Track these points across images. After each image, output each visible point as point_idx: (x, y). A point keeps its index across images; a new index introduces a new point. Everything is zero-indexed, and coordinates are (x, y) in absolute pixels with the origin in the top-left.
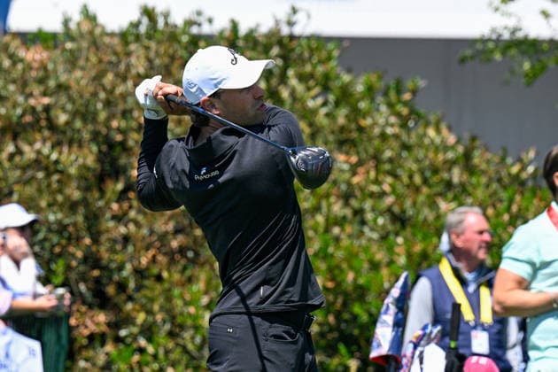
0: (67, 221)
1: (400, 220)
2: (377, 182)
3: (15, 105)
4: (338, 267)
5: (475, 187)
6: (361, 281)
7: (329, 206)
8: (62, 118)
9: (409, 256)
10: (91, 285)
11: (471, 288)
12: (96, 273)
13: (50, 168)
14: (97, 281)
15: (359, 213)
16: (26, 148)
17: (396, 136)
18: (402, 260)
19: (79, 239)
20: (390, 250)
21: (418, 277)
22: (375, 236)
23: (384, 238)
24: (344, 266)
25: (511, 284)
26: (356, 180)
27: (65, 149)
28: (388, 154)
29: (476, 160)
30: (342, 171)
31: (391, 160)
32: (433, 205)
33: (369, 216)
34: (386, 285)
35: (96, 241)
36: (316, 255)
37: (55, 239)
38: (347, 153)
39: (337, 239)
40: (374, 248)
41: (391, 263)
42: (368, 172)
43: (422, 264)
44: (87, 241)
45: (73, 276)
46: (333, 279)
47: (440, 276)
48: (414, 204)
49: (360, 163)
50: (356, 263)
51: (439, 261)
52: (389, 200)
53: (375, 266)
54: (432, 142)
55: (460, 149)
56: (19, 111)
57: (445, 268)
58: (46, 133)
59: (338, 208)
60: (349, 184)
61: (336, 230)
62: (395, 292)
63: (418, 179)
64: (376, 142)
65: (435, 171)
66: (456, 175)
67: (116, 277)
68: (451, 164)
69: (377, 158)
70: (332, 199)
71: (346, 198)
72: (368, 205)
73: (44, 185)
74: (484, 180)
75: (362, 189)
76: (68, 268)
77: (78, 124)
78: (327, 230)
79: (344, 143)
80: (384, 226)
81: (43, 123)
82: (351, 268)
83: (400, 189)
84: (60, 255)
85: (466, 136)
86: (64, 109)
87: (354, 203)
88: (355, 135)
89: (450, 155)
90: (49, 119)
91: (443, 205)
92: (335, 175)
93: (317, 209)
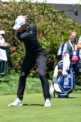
0: (9, 32)
1: (63, 33)
2: (59, 27)
3: (2, 13)
4: (53, 41)
5: (75, 28)
6: (56, 43)
7: (51, 31)
8: (9, 16)
9: (64, 39)
10: (13, 43)
11: (74, 45)
12: (14, 41)
13: (7, 24)
14: (14, 42)
15: (56, 32)
16: (3, 20)
17: (62, 20)
18: (63, 40)
19: (11, 35)
20: (61, 38)
21: (65, 43)
22: (59, 36)
23: (60, 36)
24: (54, 40)
26: (56, 27)
27: (9, 21)
28: (61, 23)
29: (75, 24)
30: (54, 25)
31: (61, 24)
32: (68, 31)
33: (58, 33)
34: (60, 44)
35: (14, 36)
36: (49, 39)
37: (8, 35)
38: (54, 22)
39: (53, 36)
40: (58, 38)
41: (61, 40)
42: (58, 26)
43: (66, 40)
44: (13, 36)
45: (10, 41)
46: (52, 43)
47: (69, 43)
48: (65, 31)
49: (56, 24)
50: (55, 40)
51: (69, 40)
52: (61, 30)
53: (58, 41)
54: (68, 21)
55: (73, 22)
56: (2, 14)
57: (70, 41)
58: (6, 18)
59: (53, 31)
60: (55, 27)
61: (52, 35)
62: (62, 45)
63: (66, 27)
64: (59, 21)
65: (69, 26)
66: (72, 26)
67: (17, 41)
68: (71, 25)
69: (59, 23)
70: (52, 30)
71: (54, 30)
72: (58, 31)
73: (6, 26)
74: (76, 27)
75: (57, 28)
76: (10, 40)
77: (12, 17)
78: (51, 35)
79: (54, 21)
80: (60, 34)
81: (6, 17)
82: (55, 41)
83: (63, 28)
84: (8, 38)
85: (74, 20)
87: (56, 31)
88: (56, 20)
89: (71, 23)
90: (7, 16)
91: (70, 31)
92: (52, 26)
93: (50, 31)
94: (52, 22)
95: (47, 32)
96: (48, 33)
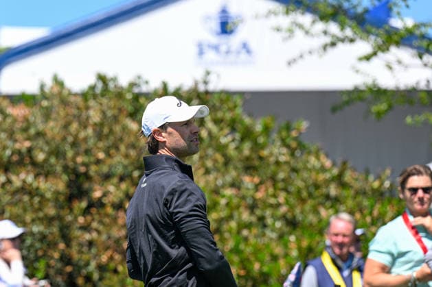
0: (47, 232)
1: (292, 224)
2: (275, 196)
3: (5, 148)
4: (248, 259)
5: (346, 198)
6: (265, 269)
7: (240, 214)
8: (41, 157)
9: (300, 249)
10: (66, 277)
11: (346, 273)
12: (69, 269)
13: (32, 192)
14: (70, 275)
15: (261, 219)
16: (14, 178)
17: (287, 163)
18: (294, 253)
19: (56, 244)
20: (286, 246)
21: (306, 266)
22: (274, 235)
23: (281, 236)
24: (252, 259)
25: (376, 270)
26: (259, 195)
27: (42, 179)
28: (281, 175)
29: (348, 177)
30: (248, 189)
31: (283, 180)
32: (316, 211)
33: (269, 221)
34: (283, 271)
35: (68, 245)
36: (231, 251)
37: (38, 245)
38: (251, 175)
39: (246, 239)
40: (274, 244)
41: (286, 255)
42: (266, 190)
43: (309, 256)
44: (62, 246)
45: (52, 272)
46: (244, 268)
47: (322, 265)
48: (302, 212)
49: (261, 183)
50: (260, 256)
51: (321, 253)
52: (284, 209)
53: (275, 258)
54: (314, 167)
55: (335, 171)
56: (8, 152)
57: (326, 259)
58: (29, 168)
59: (246, 216)
60: (255, 200)
61: (245, 232)
63: (305, 194)
64: (273, 168)
65: (317, 186)
66: (333, 191)
67: (84, 272)
68: (327, 182)
69: (273, 179)
70: (242, 209)
71: (252, 208)
72: (268, 212)
73: (28, 205)
74: (352, 192)
75: (264, 202)
76: (48, 266)
77: (53, 160)
78: (239, 232)
79: (249, 168)
80: (280, 229)
81: (27, 161)
82: (258, 260)
83: (292, 200)
85: (339, 162)
86: (42, 150)
87: (258, 212)
88: (256, 163)
89: (328, 176)
90: (31, 158)
91: (323, 212)
92: (243, 192)
93: (230, 217)
94: (239, 175)
95: (220, 221)
96: (225, 227)
